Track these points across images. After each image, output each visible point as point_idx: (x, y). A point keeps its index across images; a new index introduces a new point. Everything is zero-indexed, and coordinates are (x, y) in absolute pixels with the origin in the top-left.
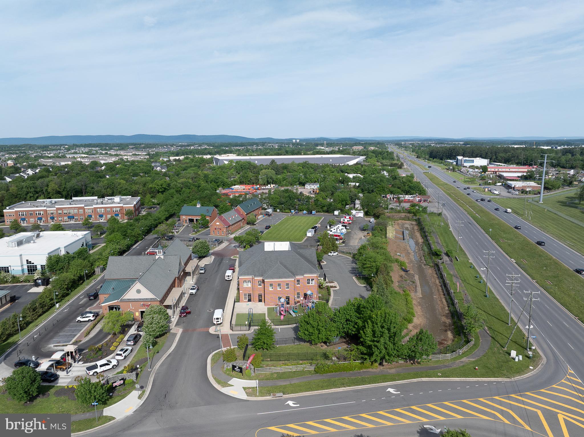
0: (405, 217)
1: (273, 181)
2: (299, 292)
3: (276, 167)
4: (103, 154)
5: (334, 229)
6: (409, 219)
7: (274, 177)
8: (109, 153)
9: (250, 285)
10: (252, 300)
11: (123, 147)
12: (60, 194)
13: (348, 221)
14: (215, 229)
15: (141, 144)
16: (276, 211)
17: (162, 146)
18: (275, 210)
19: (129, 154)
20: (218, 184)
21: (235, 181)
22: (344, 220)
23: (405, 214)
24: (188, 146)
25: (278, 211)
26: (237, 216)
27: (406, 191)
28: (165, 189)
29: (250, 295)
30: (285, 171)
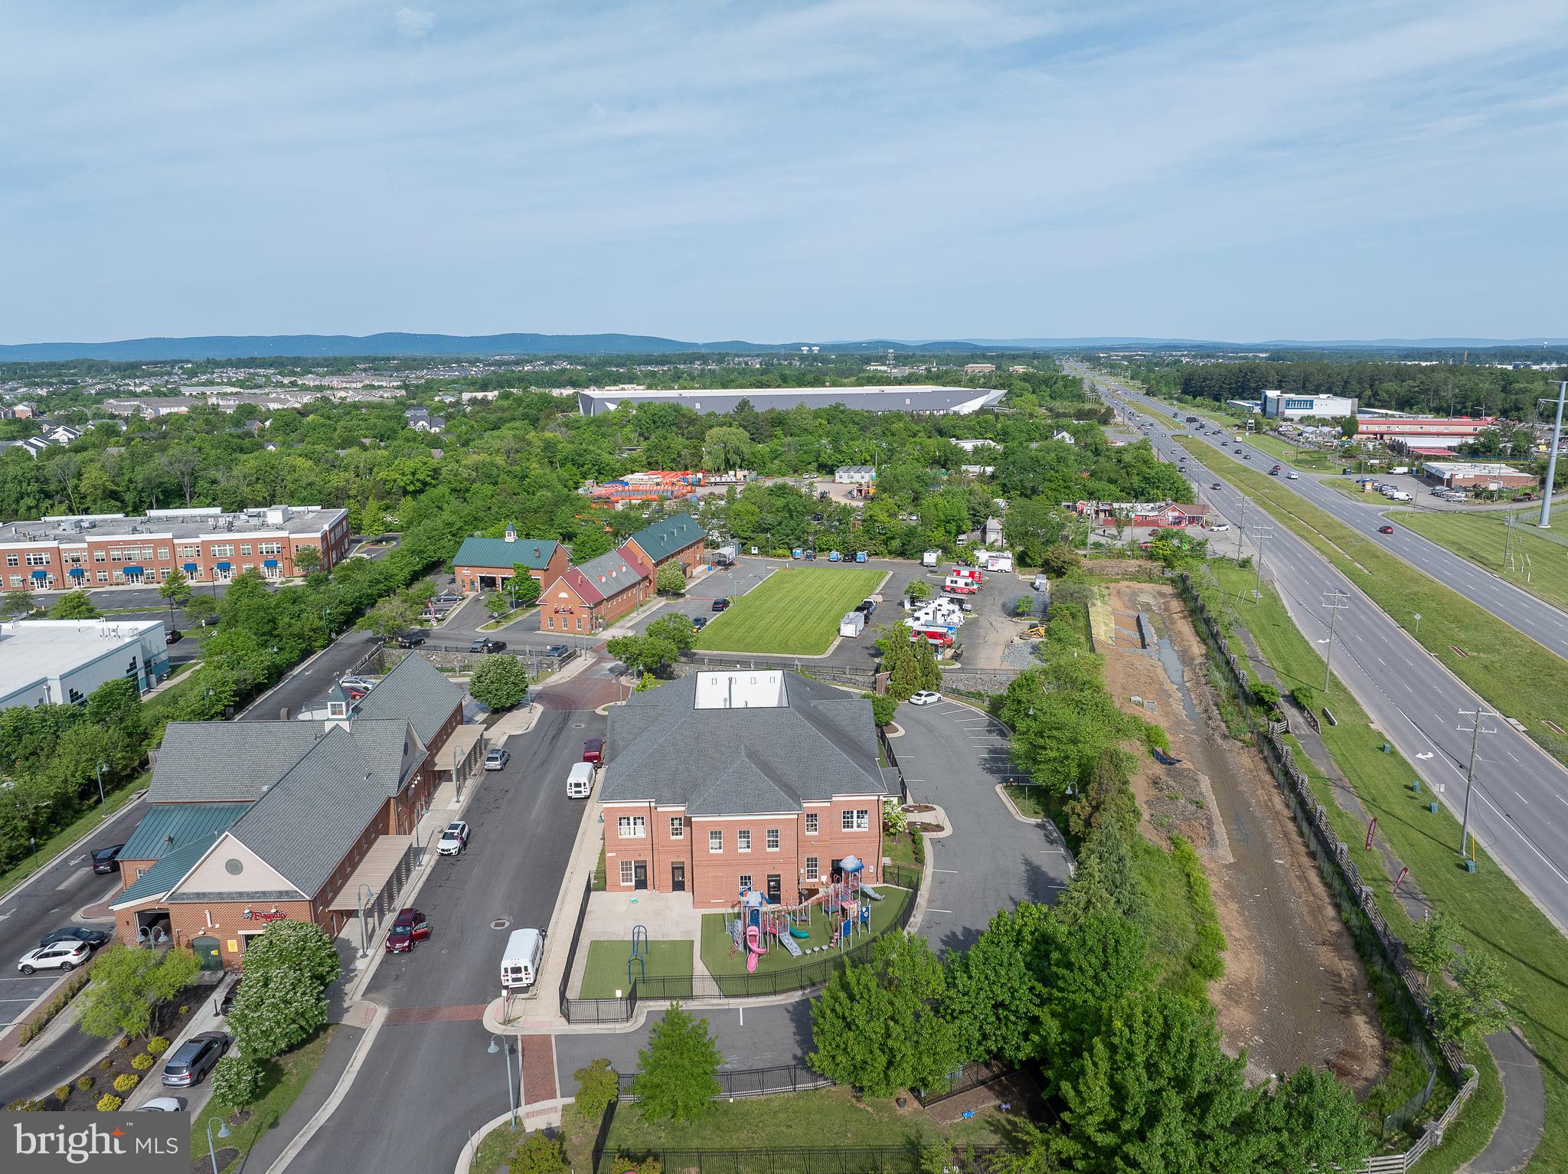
0: (1138, 572)
1: (743, 460)
2: (814, 856)
3: (752, 420)
4: (282, 385)
5: (927, 614)
6: (1151, 579)
7: (746, 449)
8: (300, 382)
9: (641, 832)
10: (649, 882)
11: (339, 366)
12: (116, 500)
13: (966, 584)
14: (556, 612)
15: (388, 359)
16: (747, 552)
17: (446, 363)
18: (744, 549)
19: (354, 385)
20: (585, 469)
21: (634, 461)
22: (956, 582)
23: (1138, 562)
24: (517, 363)
25: (753, 552)
26: (624, 569)
27: (1135, 490)
28: (425, 484)
29: (641, 867)
30: (779, 432)
